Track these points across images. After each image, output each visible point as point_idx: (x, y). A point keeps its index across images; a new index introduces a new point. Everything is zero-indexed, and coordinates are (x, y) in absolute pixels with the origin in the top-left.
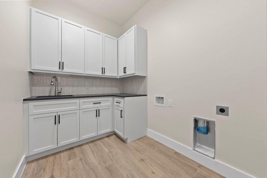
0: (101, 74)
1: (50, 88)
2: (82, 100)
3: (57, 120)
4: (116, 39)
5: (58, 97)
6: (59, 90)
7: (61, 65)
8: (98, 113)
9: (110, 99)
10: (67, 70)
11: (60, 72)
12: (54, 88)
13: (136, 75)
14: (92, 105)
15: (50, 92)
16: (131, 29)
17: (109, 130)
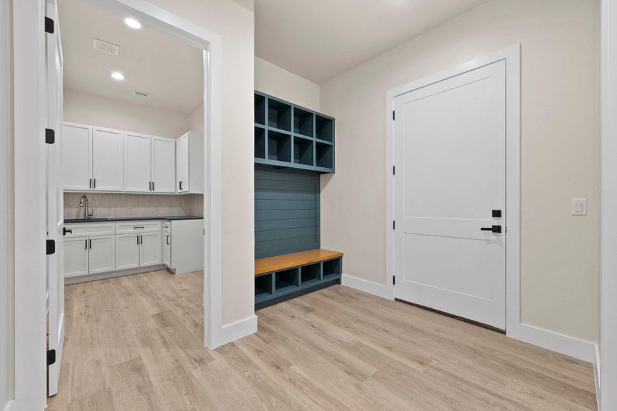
0: (149, 191)
1: (77, 209)
2: (119, 224)
3: (88, 244)
4: (173, 140)
5: (88, 220)
6: (90, 212)
7: (93, 183)
8: (140, 240)
9: (159, 222)
10: (100, 188)
11: (92, 190)
12: (83, 209)
13: (190, 192)
14: (133, 230)
15: (78, 214)
16: (184, 135)
17: (157, 262)
